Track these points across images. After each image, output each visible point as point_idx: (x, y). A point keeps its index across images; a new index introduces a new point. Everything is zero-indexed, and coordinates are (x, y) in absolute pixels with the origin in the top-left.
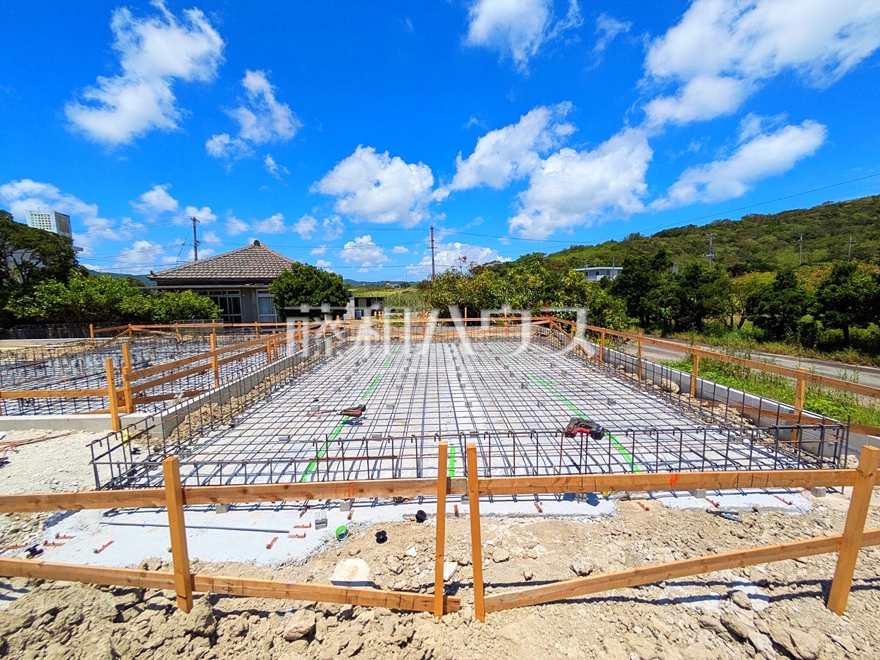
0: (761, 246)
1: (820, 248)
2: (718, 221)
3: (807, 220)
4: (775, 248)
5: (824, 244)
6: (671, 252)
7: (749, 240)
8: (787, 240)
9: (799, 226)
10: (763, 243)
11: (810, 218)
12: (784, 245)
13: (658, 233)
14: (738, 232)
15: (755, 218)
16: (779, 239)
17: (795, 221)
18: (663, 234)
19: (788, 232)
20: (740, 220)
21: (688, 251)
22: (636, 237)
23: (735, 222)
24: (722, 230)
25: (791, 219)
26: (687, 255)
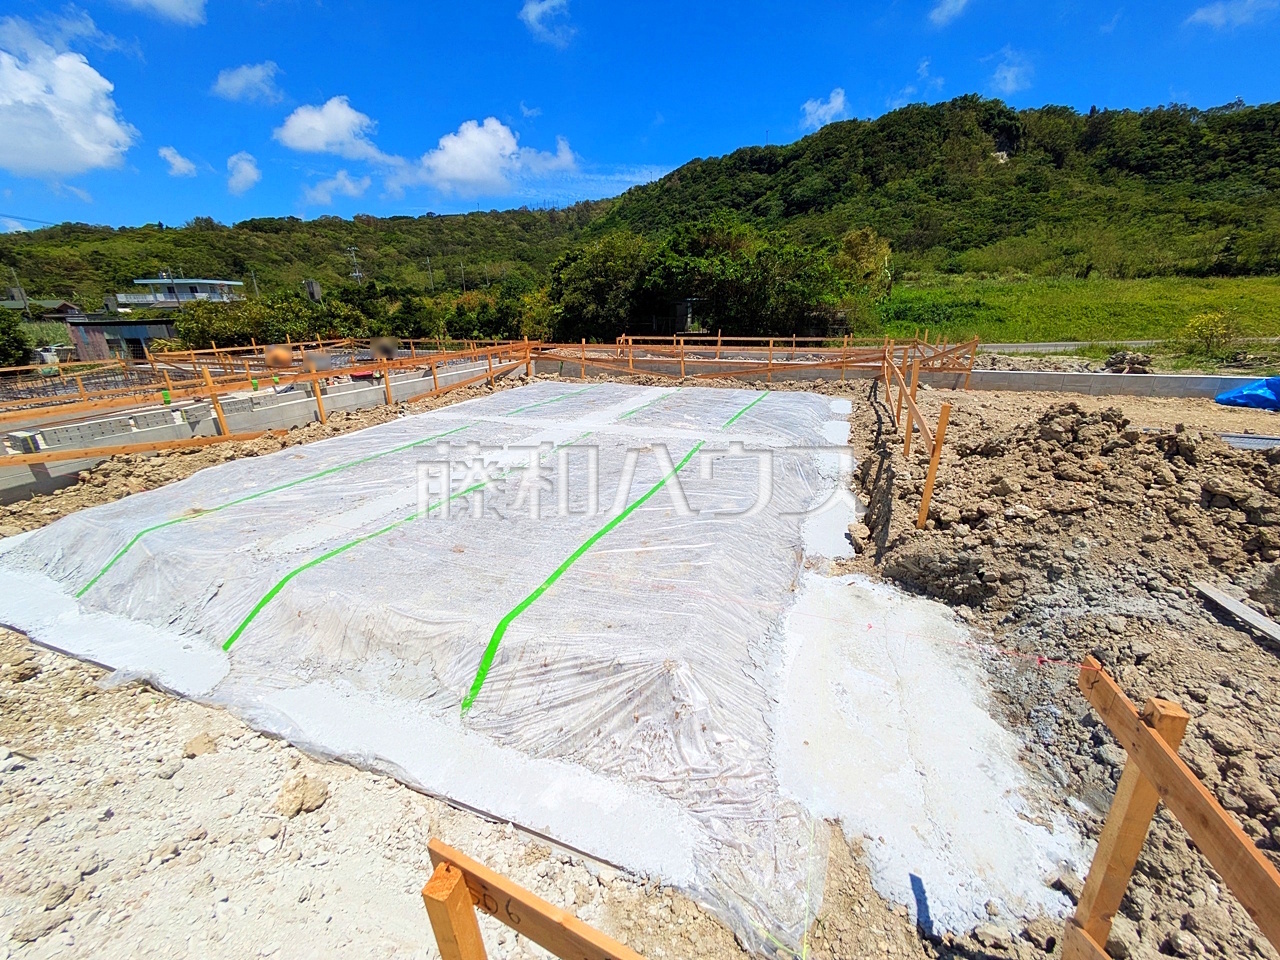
0: (384, 259)
1: (438, 268)
2: (327, 217)
3: (418, 231)
4: (399, 264)
5: (440, 265)
6: (278, 258)
7: (371, 250)
8: (407, 255)
9: (414, 239)
10: (386, 256)
11: (421, 230)
12: (406, 261)
13: (244, 223)
14: (356, 237)
15: (369, 221)
16: (400, 253)
17: (409, 232)
18: (255, 226)
19: (406, 245)
20: (352, 220)
21: (302, 258)
22: (207, 224)
23: (346, 222)
24: (335, 231)
25: (404, 228)
26: (302, 264)
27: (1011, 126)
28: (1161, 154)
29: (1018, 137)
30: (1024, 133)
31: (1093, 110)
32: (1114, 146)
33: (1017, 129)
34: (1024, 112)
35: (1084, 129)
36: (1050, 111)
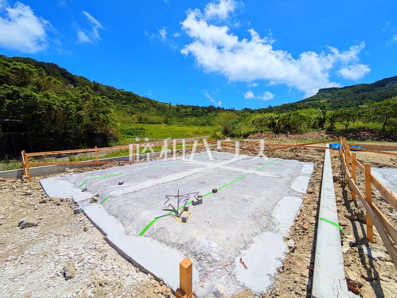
27: (72, 78)
28: (113, 96)
29: (75, 82)
30: (77, 82)
31: (94, 81)
32: (102, 92)
33: (75, 79)
34: (74, 75)
35: (93, 85)
36: (82, 78)
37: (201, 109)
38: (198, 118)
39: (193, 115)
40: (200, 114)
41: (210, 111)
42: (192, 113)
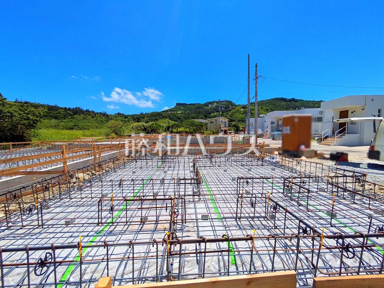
37: (63, 110)
38: (60, 120)
39: (51, 116)
40: (63, 116)
41: (77, 113)
42: (48, 115)
